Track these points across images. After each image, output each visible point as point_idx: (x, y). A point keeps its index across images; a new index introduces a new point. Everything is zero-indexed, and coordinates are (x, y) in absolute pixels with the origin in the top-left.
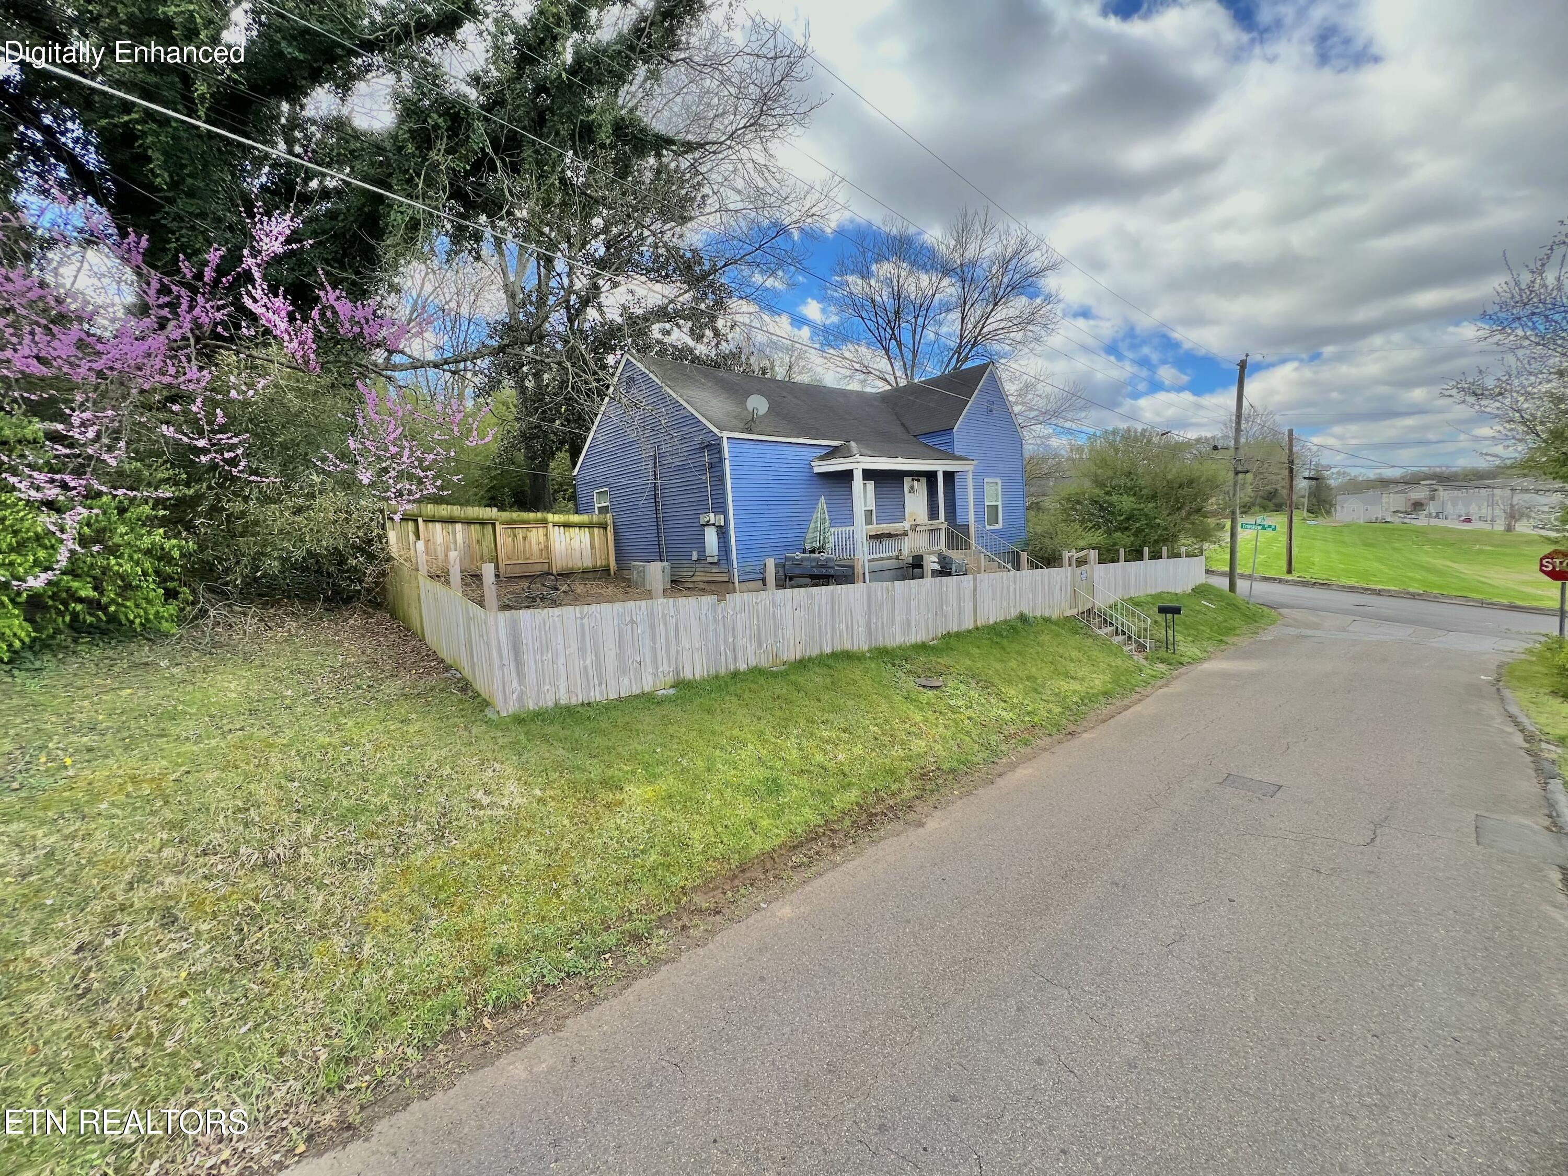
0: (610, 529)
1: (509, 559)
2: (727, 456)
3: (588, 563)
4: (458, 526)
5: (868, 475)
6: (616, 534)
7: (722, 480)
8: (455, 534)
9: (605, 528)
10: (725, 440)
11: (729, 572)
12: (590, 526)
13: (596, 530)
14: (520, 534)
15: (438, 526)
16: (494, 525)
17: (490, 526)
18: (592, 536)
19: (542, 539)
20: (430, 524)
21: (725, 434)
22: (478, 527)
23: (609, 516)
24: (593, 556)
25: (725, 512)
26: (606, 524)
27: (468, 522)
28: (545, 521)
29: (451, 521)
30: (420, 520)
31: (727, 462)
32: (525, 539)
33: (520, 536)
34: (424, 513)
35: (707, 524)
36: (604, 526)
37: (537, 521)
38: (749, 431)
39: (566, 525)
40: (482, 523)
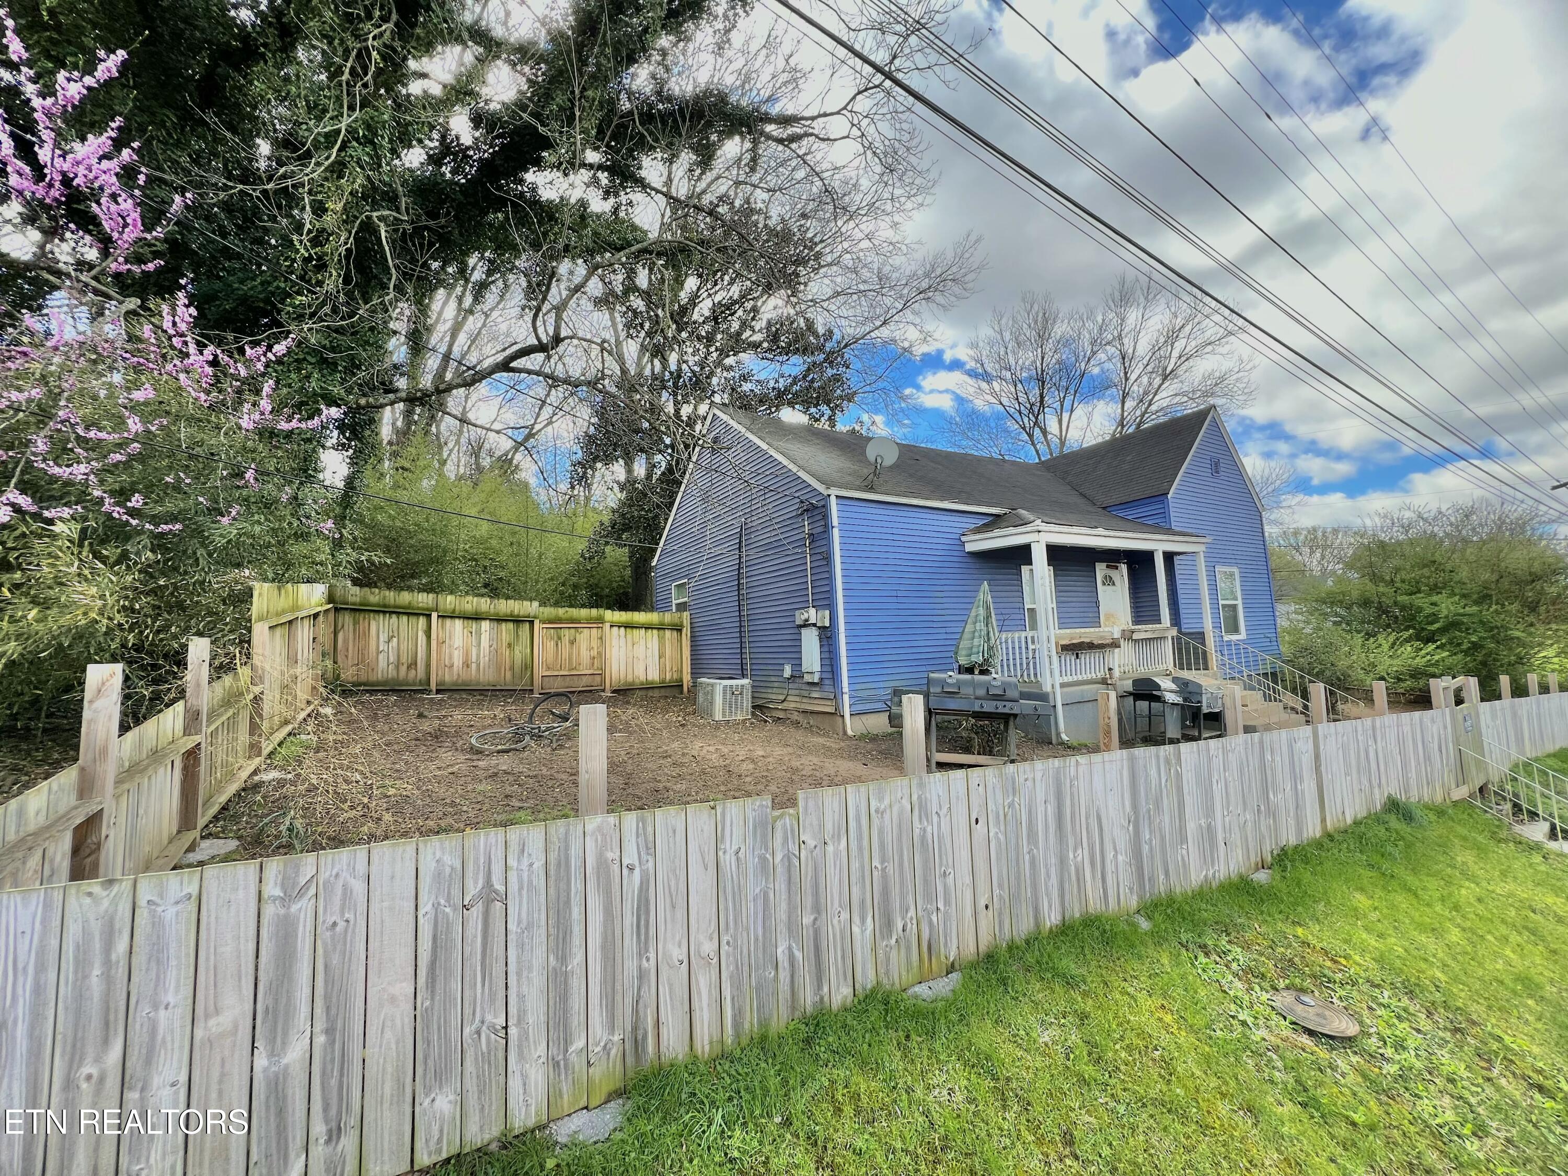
0: (686, 631)
1: (548, 669)
2: (835, 522)
3: (654, 676)
4: (485, 625)
5: (1057, 554)
6: (694, 639)
7: (828, 559)
8: (479, 634)
9: (680, 631)
10: (833, 500)
11: (836, 698)
12: (660, 628)
13: (668, 633)
14: (567, 635)
15: (458, 623)
16: (532, 623)
17: (527, 625)
18: (661, 640)
19: (595, 643)
20: (448, 622)
21: (834, 492)
22: (511, 625)
23: (686, 614)
24: (662, 670)
25: (831, 606)
26: (682, 626)
27: (499, 620)
28: (600, 620)
29: (476, 617)
30: (434, 615)
31: (836, 532)
32: (572, 642)
33: (566, 640)
34: (441, 606)
35: (806, 625)
36: (678, 629)
37: (590, 620)
38: (871, 488)
39: (628, 626)
40: (517, 621)
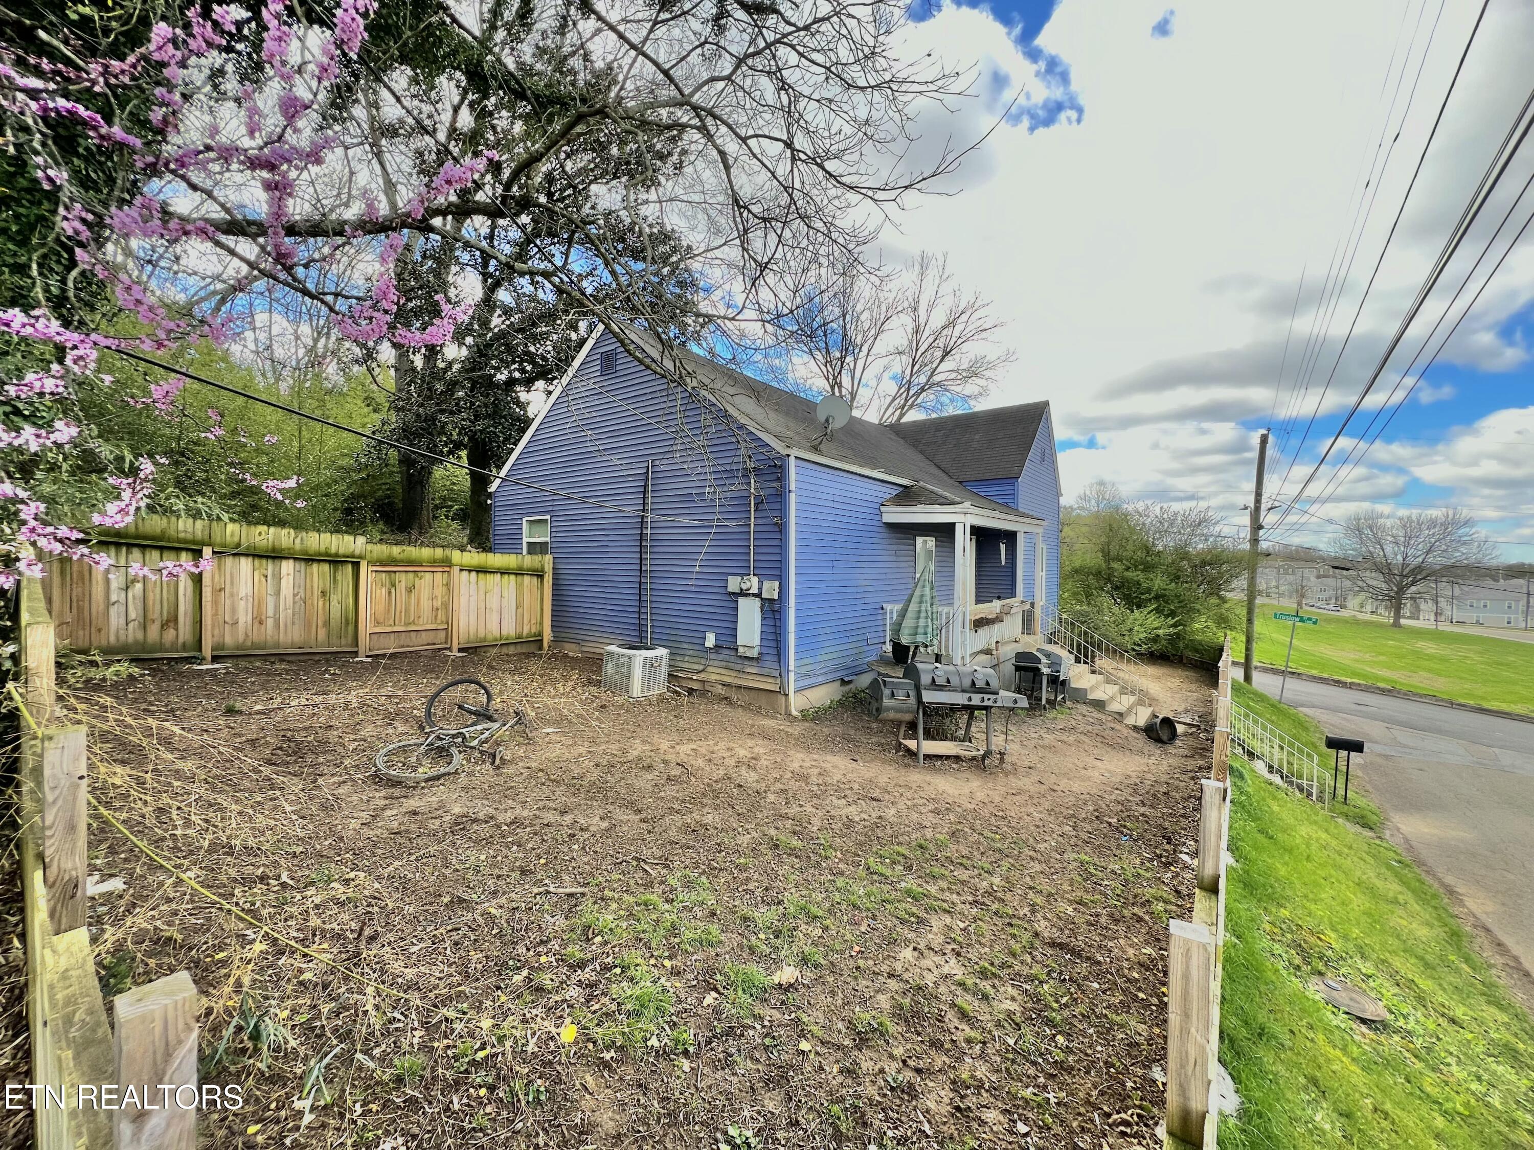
0: (548, 579)
1: (378, 623)
2: (793, 486)
3: (510, 630)
4: (287, 567)
6: (556, 585)
7: (781, 528)
8: (278, 578)
9: (541, 577)
10: (792, 460)
11: (780, 676)
12: (519, 573)
13: (527, 579)
14: (403, 580)
15: (245, 564)
16: (356, 565)
17: (350, 566)
18: (519, 587)
19: (439, 591)
20: (229, 561)
21: (794, 452)
22: (326, 567)
23: (548, 558)
24: (519, 620)
25: (781, 577)
26: (543, 570)
27: (308, 559)
28: (447, 563)
29: (275, 555)
30: (207, 552)
31: (793, 497)
32: (409, 590)
33: (402, 587)
34: (217, 537)
35: (743, 593)
36: (539, 574)
37: (434, 562)
39: (481, 570)
40: (335, 561)
